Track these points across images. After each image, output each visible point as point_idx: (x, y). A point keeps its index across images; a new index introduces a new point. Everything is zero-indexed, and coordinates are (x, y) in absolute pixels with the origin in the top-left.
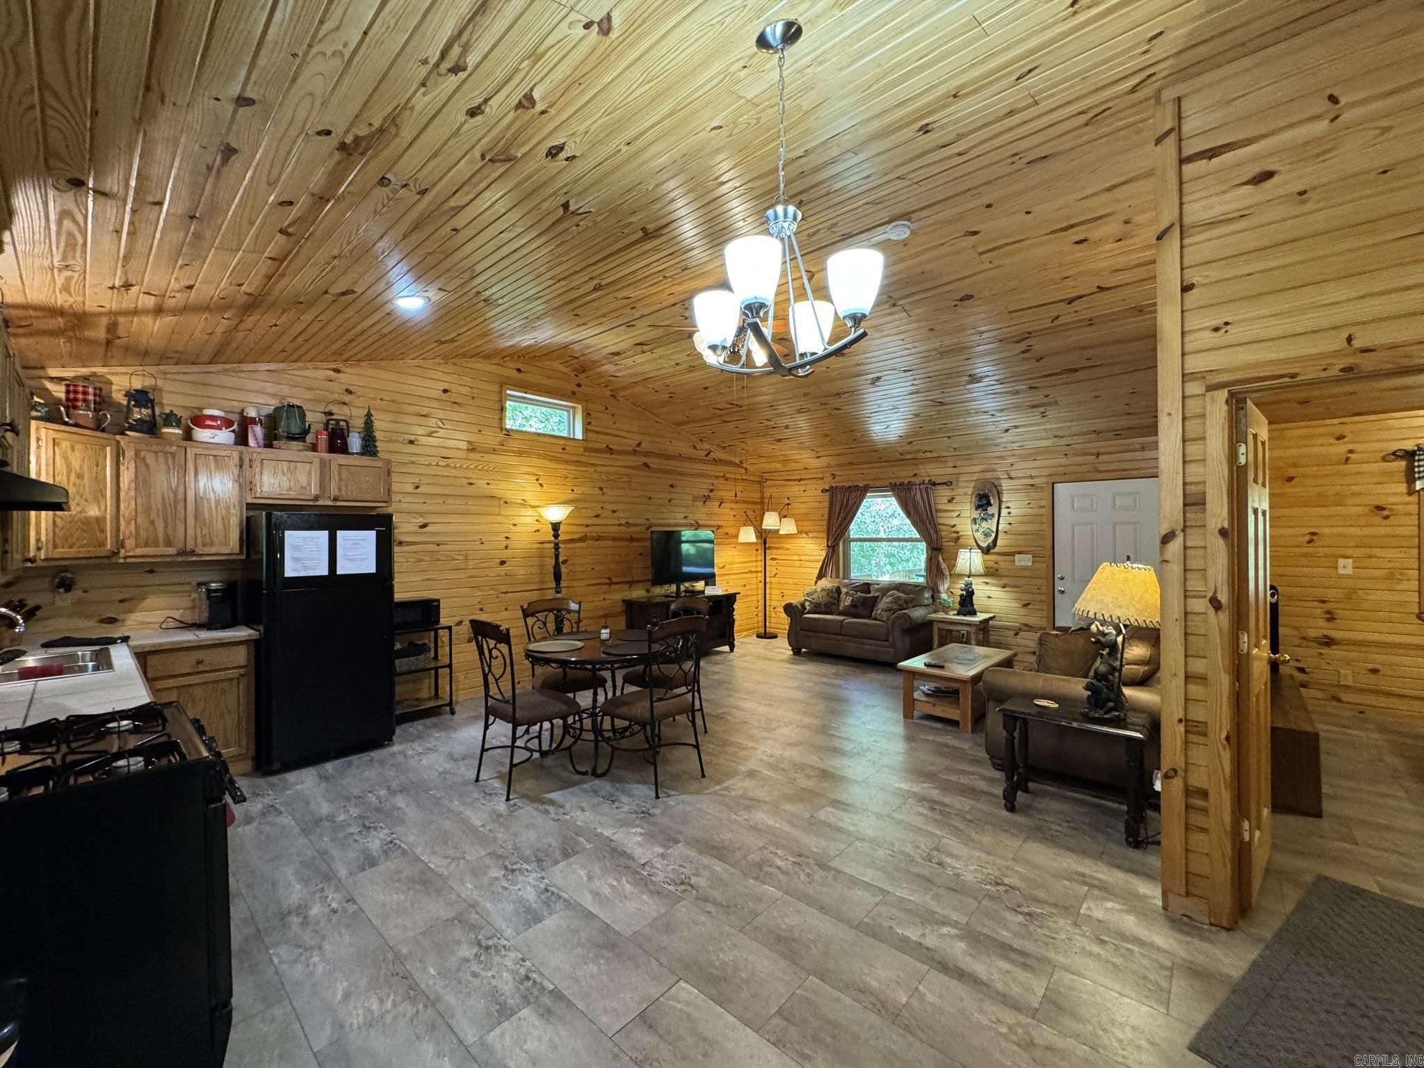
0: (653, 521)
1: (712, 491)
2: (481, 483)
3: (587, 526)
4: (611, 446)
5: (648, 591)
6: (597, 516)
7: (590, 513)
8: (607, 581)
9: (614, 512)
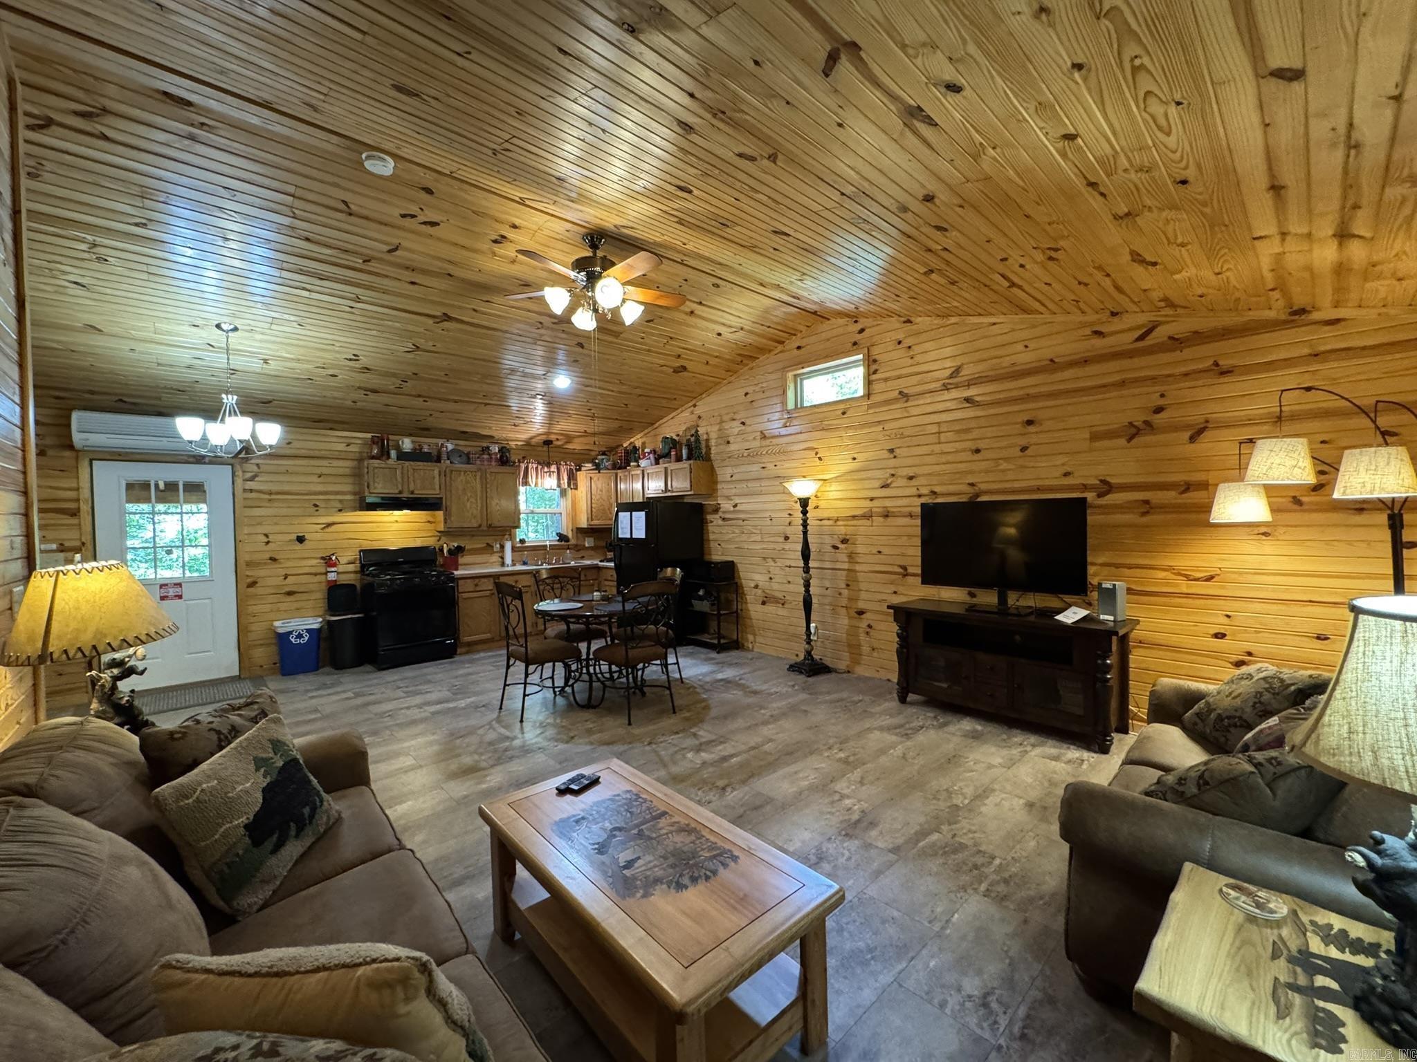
0: (983, 487)
1: (1159, 410)
2: (771, 466)
3: (872, 499)
4: (905, 391)
5: (972, 595)
6: (885, 486)
7: (877, 484)
8: (901, 570)
9: (911, 478)
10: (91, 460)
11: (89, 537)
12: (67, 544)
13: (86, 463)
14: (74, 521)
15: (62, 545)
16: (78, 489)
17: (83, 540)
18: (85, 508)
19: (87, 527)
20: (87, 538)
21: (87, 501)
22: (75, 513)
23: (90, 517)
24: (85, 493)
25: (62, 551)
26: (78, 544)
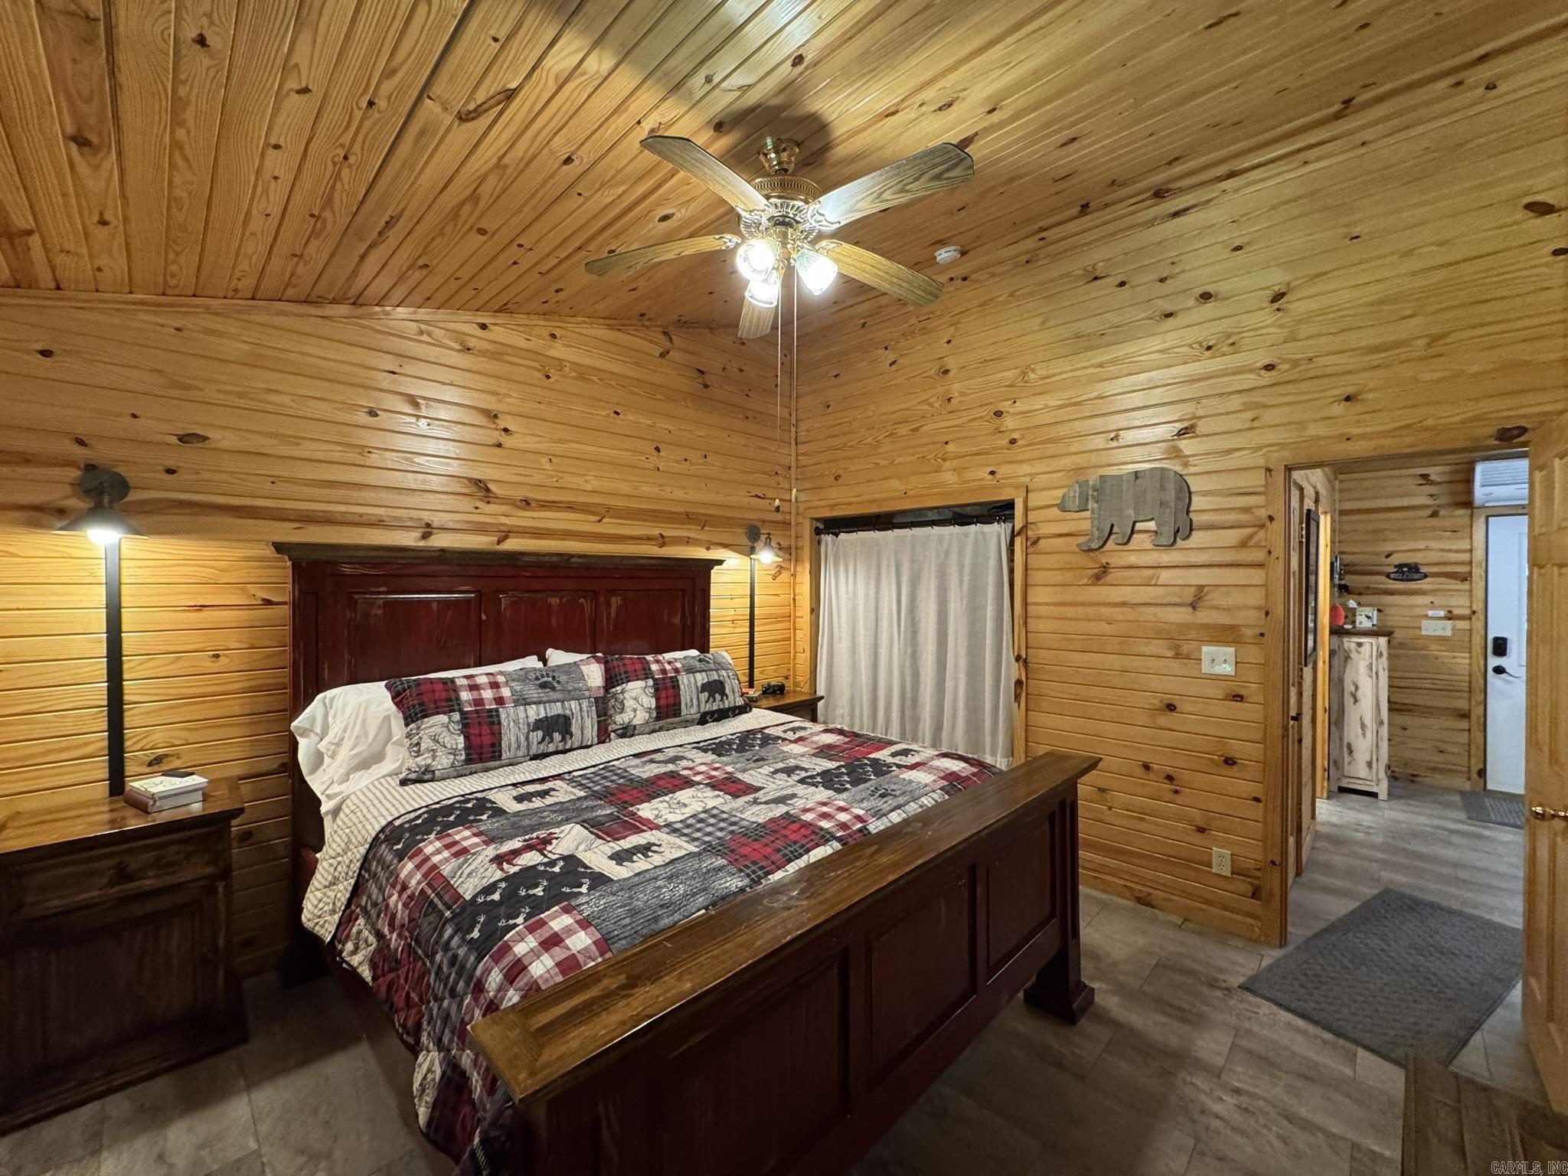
10: (1487, 517)
11: (1481, 605)
12: (1456, 612)
13: (1483, 520)
14: (1466, 586)
15: (1450, 612)
16: (1471, 551)
17: (1474, 608)
18: (1478, 572)
19: (1479, 594)
20: (1478, 606)
21: (1481, 564)
22: (1466, 578)
23: (1484, 583)
24: (1479, 554)
25: (1450, 619)
26: (1468, 612)
